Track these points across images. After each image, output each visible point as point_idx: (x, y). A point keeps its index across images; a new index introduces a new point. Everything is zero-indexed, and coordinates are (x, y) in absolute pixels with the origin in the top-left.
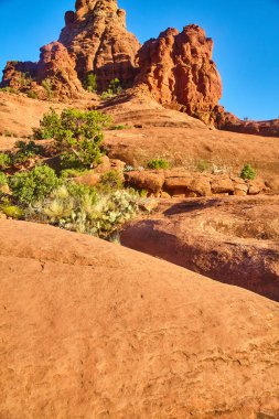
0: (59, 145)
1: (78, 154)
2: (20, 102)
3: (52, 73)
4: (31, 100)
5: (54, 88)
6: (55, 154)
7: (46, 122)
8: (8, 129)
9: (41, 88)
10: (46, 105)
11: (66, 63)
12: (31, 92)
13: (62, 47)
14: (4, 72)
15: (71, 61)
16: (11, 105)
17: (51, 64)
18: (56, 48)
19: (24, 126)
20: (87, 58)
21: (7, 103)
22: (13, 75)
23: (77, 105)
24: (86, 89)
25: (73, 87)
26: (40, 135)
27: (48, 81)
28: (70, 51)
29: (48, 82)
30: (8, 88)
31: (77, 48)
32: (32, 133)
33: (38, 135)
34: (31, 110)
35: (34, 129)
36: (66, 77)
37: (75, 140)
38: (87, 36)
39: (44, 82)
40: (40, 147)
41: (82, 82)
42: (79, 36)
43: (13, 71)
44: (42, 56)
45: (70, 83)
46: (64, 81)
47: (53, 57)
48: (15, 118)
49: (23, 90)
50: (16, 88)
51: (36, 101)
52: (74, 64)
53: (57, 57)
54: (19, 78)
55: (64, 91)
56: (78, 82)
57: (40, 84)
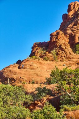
0: (59, 90)
1: (70, 95)
2: (40, 63)
3: (56, 46)
4: (45, 62)
5: (57, 54)
6: (58, 94)
7: (53, 74)
8: (34, 79)
9: (50, 55)
10: (54, 64)
11: (64, 40)
12: (45, 57)
13: (61, 32)
14: (32, 48)
15: (66, 39)
16: (35, 65)
17: (56, 42)
18: (58, 34)
19: (42, 76)
20: (75, 36)
21: (33, 64)
22: (37, 49)
23: (70, 62)
24: (75, 53)
25: (68, 53)
26: (50, 81)
27: (54, 50)
28: (66, 34)
29: (54, 51)
30: (34, 57)
31: (69, 31)
32: (46, 81)
33: (49, 82)
34: (45, 67)
35: (46, 79)
36: (64, 47)
37: (68, 86)
38: (74, 25)
39: (52, 51)
40: (49, 90)
41: (73, 49)
42: (70, 25)
43: (36, 47)
44: (51, 38)
45: (66, 50)
46: (63, 50)
47: (57, 38)
48: (37, 72)
49: (42, 57)
50: (38, 56)
51: (49, 62)
52: (68, 40)
53: (59, 38)
54: (40, 51)
55: (63, 55)
56: (70, 49)
57: (50, 53)
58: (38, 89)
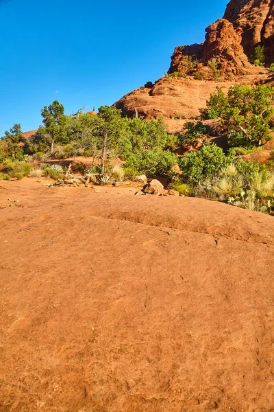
0: (226, 124)
1: (245, 131)
2: (187, 84)
3: (217, 52)
4: (198, 82)
5: (219, 67)
6: (222, 132)
7: (213, 102)
8: (177, 111)
9: (207, 68)
10: (212, 85)
11: (232, 39)
12: (198, 74)
13: (227, 23)
14: (173, 58)
15: (237, 37)
16: (179, 88)
17: (217, 43)
18: (221, 26)
19: (192, 108)
20: (253, 30)
21: (175, 87)
22: (181, 59)
23: (243, 81)
24: (252, 63)
25: (240, 63)
26: (207, 115)
27: (214, 60)
28: (236, 25)
29: (213, 62)
30: (176, 73)
31: (243, 20)
32: (199, 114)
33: (205, 115)
34: (197, 92)
35: (200, 110)
36: (232, 54)
37: (242, 118)
38: (254, 6)
39: (209, 62)
40: (207, 126)
41: (248, 56)
42: (246, 7)
43: (180, 56)
44: (207, 37)
45: (236, 59)
46: (229, 58)
47: (218, 36)
48: (184, 101)
49: (190, 73)
50: (183, 73)
51: (203, 82)
52: (240, 39)
53: (222, 34)
54: (186, 62)
55: (230, 69)
56: (244, 57)
57: (205, 65)
58: (189, 125)
